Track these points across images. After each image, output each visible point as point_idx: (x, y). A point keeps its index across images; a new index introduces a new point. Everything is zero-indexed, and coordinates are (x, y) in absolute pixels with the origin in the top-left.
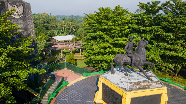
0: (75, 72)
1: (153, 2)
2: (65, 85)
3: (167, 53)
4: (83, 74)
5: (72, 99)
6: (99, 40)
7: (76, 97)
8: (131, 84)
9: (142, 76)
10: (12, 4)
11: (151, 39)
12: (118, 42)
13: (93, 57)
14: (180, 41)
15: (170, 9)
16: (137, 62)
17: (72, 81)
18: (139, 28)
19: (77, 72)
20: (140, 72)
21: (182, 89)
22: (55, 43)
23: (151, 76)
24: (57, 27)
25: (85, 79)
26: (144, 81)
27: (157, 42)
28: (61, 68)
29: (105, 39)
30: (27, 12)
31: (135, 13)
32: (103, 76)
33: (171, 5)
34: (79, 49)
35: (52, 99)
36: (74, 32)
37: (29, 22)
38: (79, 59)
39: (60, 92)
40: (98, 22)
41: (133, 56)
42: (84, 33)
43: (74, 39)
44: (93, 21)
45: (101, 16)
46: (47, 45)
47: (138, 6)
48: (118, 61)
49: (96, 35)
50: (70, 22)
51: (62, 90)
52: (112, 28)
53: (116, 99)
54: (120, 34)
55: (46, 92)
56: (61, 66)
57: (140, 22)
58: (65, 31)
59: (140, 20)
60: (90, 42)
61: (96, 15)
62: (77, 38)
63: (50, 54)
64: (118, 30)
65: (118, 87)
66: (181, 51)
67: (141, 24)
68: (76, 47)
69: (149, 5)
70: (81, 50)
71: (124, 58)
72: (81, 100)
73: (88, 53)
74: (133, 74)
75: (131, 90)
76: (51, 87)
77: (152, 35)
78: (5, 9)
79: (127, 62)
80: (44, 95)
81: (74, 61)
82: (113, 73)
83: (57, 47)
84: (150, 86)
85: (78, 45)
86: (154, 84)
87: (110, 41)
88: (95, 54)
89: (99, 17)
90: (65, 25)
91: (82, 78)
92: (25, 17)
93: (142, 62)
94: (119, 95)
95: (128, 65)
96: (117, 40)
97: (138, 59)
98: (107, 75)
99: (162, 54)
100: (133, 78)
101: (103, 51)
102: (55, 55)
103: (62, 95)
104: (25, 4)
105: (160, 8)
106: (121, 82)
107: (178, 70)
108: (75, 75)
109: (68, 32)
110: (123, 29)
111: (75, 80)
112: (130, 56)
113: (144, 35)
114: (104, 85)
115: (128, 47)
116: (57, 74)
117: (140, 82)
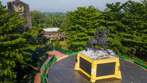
0: (61, 53)
1: (116, 3)
2: (55, 60)
3: (125, 39)
4: (67, 53)
5: (60, 68)
6: (78, 31)
7: (62, 67)
8: (98, 57)
9: (105, 52)
10: (16, 5)
11: (115, 30)
12: (91, 32)
13: (73, 43)
14: (134, 31)
15: (128, 8)
16: (101, 43)
17: (60, 58)
18: (105, 22)
19: (63, 52)
20: (104, 50)
21: (133, 62)
22: (44, 34)
23: (111, 52)
24: (45, 21)
25: (68, 57)
26: (106, 55)
27: (119, 32)
28: (51, 50)
29: (82, 30)
30: (26, 11)
31: (104, 11)
32: (80, 52)
33: (129, 5)
34: (63, 38)
35: (47, 68)
36: (59, 25)
37: (28, 18)
38: (63, 46)
39: (52, 64)
40: (77, 18)
41: (99, 39)
42: (66, 26)
43: (59, 30)
44: (73, 17)
45: (79, 13)
46: (39, 35)
47: (106, 6)
48: (90, 42)
49: (75, 27)
50: (55, 17)
51: (53, 63)
52: (87, 22)
53: (88, 65)
54: (92, 26)
55: (42, 65)
56: (51, 49)
57: (106, 17)
58: (52, 24)
59: (107, 16)
60: (71, 33)
61: (75, 13)
62: (62, 30)
63: (41, 42)
64: (91, 23)
65: (89, 58)
66: (135, 38)
67: (107, 19)
68: (61, 36)
69: (113, 5)
70: (64, 39)
71: (93, 41)
72: (66, 68)
73: (70, 40)
74: (99, 51)
75: (97, 59)
76: (45, 62)
77: (115, 27)
78: (12, 9)
79: (95, 43)
80: (41, 67)
81: (60, 46)
82: (86, 50)
83: (47, 37)
84: (109, 58)
85: (62, 35)
86: (112, 56)
87: (86, 31)
88: (75, 41)
89: (78, 14)
90: (52, 20)
91: (66, 56)
92: (25, 14)
93: (104, 43)
94: (90, 63)
95: (96, 45)
96: (90, 31)
97: (102, 41)
98: (83, 52)
99: (122, 41)
100: (99, 53)
101: (80, 38)
102: (46, 43)
103: (53, 66)
104: (25, 5)
105: (121, 7)
106: (92, 56)
107: (134, 52)
108: (62, 54)
109: (54, 25)
110: (94, 22)
111: (61, 58)
112: (97, 39)
113: (109, 27)
114: (81, 58)
115: (96, 34)
116: (49, 53)
117: (103, 56)
